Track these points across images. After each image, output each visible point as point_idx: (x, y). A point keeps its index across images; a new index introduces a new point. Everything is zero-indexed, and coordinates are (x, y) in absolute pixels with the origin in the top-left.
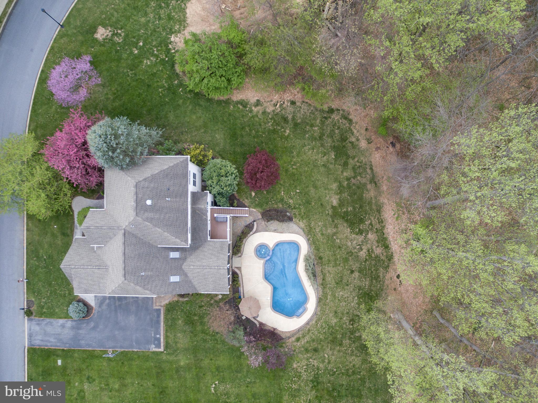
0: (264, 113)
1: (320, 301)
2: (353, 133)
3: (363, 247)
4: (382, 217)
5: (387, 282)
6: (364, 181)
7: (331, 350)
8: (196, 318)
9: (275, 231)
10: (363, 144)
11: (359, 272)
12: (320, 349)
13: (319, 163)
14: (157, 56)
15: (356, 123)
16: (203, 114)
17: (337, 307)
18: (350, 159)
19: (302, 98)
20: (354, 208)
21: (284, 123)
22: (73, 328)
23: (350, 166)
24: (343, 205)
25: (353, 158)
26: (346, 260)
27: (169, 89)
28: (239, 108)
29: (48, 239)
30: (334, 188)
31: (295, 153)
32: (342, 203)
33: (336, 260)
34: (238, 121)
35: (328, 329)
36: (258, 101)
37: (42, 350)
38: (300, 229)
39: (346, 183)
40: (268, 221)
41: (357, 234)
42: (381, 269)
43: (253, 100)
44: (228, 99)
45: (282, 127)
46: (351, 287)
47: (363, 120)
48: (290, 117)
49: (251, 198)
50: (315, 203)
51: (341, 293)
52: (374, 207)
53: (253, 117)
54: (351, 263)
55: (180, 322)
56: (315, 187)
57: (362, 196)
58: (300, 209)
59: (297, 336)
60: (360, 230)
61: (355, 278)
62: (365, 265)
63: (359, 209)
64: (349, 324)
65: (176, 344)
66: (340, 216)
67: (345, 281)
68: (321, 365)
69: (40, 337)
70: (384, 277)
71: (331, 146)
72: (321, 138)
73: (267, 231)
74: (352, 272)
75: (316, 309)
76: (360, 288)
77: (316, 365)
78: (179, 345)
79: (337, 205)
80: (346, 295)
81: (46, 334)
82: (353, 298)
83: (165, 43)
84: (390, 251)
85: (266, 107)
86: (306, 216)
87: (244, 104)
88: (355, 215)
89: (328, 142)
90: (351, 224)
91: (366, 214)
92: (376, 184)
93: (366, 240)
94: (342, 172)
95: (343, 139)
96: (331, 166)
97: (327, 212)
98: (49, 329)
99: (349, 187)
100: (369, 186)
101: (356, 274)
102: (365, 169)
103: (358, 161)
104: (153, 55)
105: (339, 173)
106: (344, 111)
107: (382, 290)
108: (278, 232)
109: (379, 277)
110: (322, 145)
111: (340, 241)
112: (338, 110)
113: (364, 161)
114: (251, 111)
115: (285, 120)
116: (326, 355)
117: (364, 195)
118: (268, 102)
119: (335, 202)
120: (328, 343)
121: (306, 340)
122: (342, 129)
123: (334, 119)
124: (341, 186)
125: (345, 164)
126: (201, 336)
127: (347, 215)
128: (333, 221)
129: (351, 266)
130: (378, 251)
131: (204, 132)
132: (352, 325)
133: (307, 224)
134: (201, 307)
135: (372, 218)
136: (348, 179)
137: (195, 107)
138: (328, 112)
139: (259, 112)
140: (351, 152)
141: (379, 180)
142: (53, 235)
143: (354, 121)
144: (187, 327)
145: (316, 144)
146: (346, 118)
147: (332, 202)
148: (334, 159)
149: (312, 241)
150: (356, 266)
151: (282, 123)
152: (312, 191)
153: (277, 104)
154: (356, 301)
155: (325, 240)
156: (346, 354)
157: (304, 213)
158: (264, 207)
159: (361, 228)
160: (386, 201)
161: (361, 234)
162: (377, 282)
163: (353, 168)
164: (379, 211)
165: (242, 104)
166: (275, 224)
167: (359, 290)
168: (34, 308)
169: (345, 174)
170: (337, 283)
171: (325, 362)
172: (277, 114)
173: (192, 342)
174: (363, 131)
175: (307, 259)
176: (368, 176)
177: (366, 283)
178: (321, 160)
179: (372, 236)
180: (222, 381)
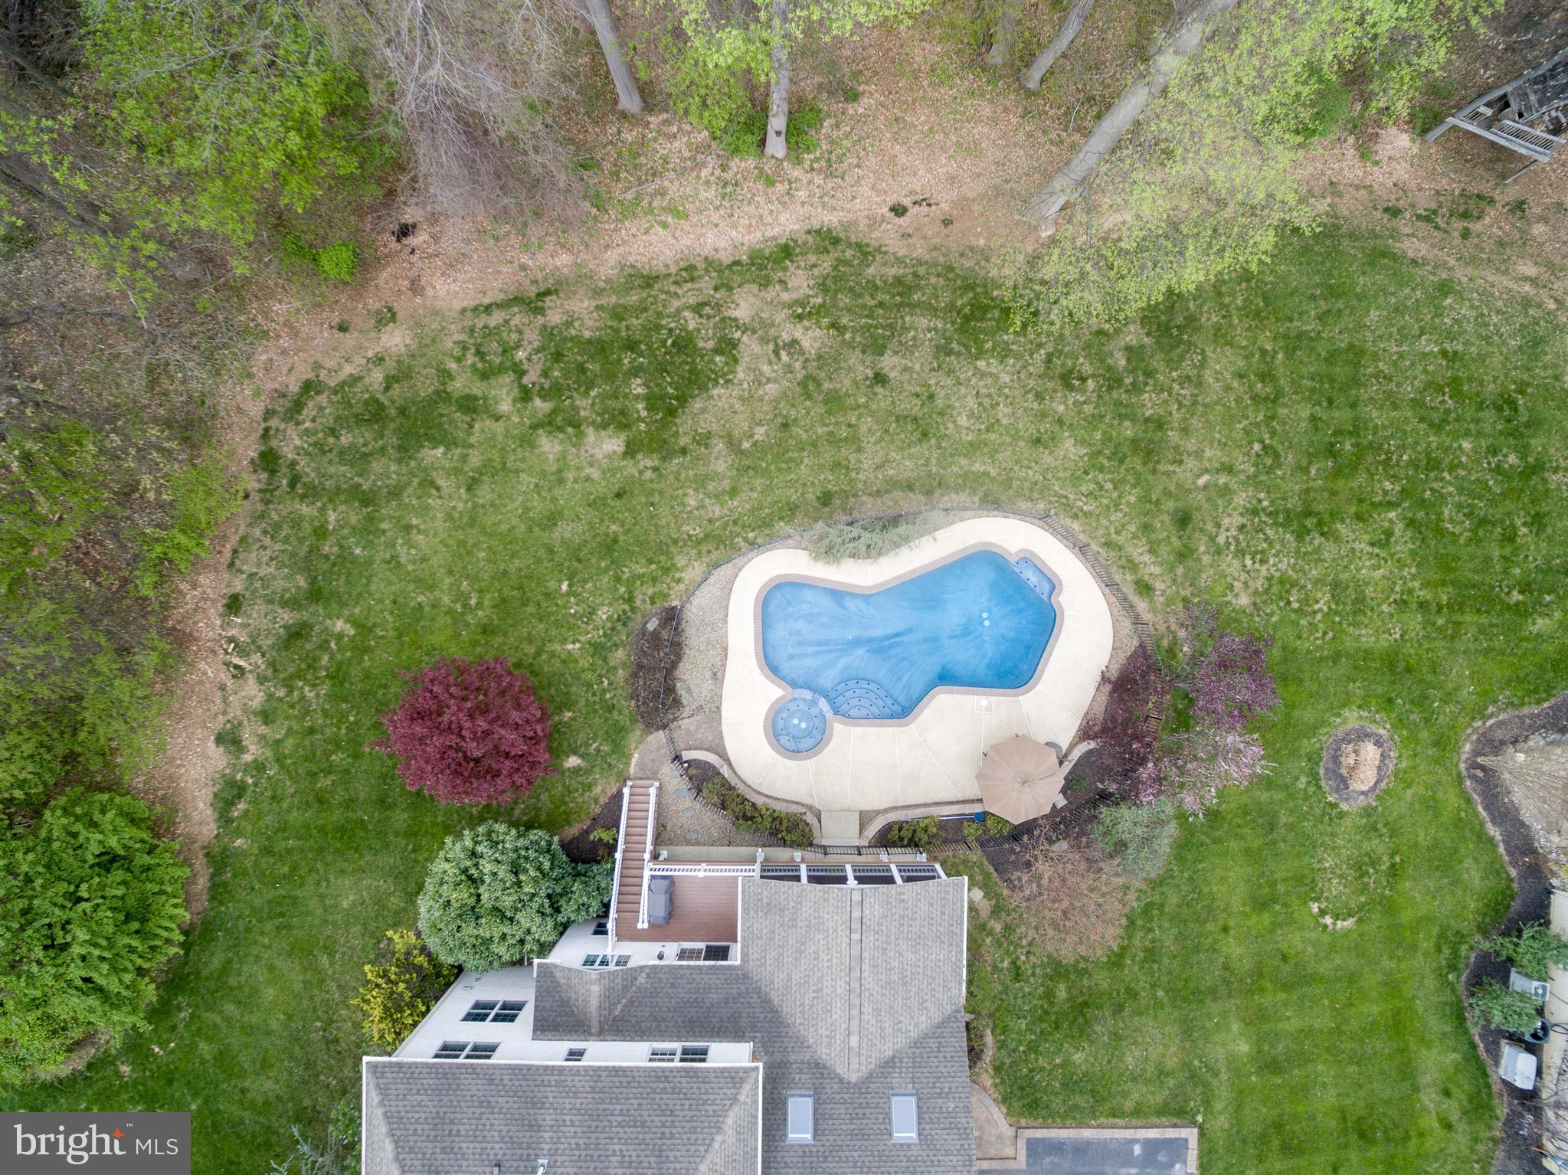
0: (266, 716)
1: (993, 503)
2: (355, 379)
3: (785, 337)
4: (673, 270)
5: (920, 251)
6: (532, 337)
7: (1181, 462)
8: (1062, 992)
9: (717, 676)
10: (395, 340)
11: (880, 351)
12: (1180, 505)
13: (460, 506)
15: (317, 366)
16: (258, 958)
17: (1016, 437)
18: (450, 389)
19: (216, 571)
20: (636, 371)
21: (308, 637)
23: (477, 389)
24: (622, 413)
25: (446, 375)
26: (834, 402)
28: (246, 812)
30: (558, 448)
31: (421, 598)
32: (617, 419)
33: (833, 440)
34: (295, 817)
35: (1101, 470)
36: (220, 739)
38: (712, 579)
39: (538, 402)
40: (677, 703)
41: (736, 361)
42: (871, 270)
43: (217, 758)
44: (207, 855)
45: (324, 646)
46: (940, 383)
47: (309, 339)
48: (287, 617)
49: (589, 772)
50: (613, 520)
51: (963, 421)
52: (633, 298)
53: (279, 760)
54: (847, 382)
55: (1078, 1057)
56: (552, 520)
57: (589, 341)
58: (635, 577)
59: (1129, 590)
60: (717, 351)
61: (905, 369)
62: (854, 330)
63: (641, 355)
64: (1083, 391)
65: (1168, 1075)
66: (664, 424)
67: (915, 407)
68: (1241, 499)
70: (899, 261)
71: (400, 461)
72: (367, 499)
73: (718, 708)
74: (880, 379)
75: (1022, 515)
76: (943, 350)
77: (1241, 520)
78: (1172, 1063)
79: (623, 437)
80: (971, 401)
82: (983, 375)
84: (802, 238)
85: (245, 709)
87: (230, 793)
88: (662, 369)
89: (385, 470)
90: (696, 382)
91: (658, 327)
92: (548, 292)
93: (759, 328)
94: (498, 418)
95: (374, 414)
96: (475, 459)
97: (648, 475)
99: (554, 392)
100: (555, 317)
101: (889, 362)
102: (489, 332)
103: (459, 360)
105: (499, 428)
106: (268, 414)
107: (950, 268)
108: (724, 666)
109: (899, 280)
110: (395, 492)
111: (760, 424)
112: (266, 435)
113: (457, 337)
114: (259, 767)
115: (296, 634)
116: (1201, 482)
117: (587, 334)
118: (225, 700)
119: (612, 444)
120: (1154, 472)
121: (1146, 558)
122: (338, 418)
123: (298, 450)
124: (549, 424)
125: (470, 405)
126: (1131, 969)
127: (663, 397)
128: (684, 451)
129: (856, 384)
130: (800, 282)
131: (331, 955)
132: (1083, 380)
133: (693, 552)
134: (1017, 974)
135: (676, 304)
136: (525, 395)
137: (231, 989)
138: (273, 472)
139: (263, 737)
140: (425, 386)
141: (535, 282)
143: (311, 375)
144: (1098, 1028)
145: (391, 517)
146: (298, 405)
147: (610, 456)
148: (448, 449)
150: (859, 366)
151: (308, 646)
152: (565, 531)
153: (237, 667)
154: (994, 365)
155: (758, 482)
156: (1194, 403)
157: (651, 562)
158: (624, 720)
159: (711, 345)
160: (612, 256)
161: (734, 344)
162: (918, 287)
163: (484, 376)
164: (649, 281)
165: (230, 803)
166: (691, 677)
167: (949, 353)
169: (505, 407)
170: (925, 434)
171: (1226, 486)
172: (273, 664)
173: (1159, 1005)
174: (349, 340)
175: (829, 552)
176: (516, 321)
177: (922, 326)
178: (452, 496)
179: (744, 306)
180: (1307, 885)
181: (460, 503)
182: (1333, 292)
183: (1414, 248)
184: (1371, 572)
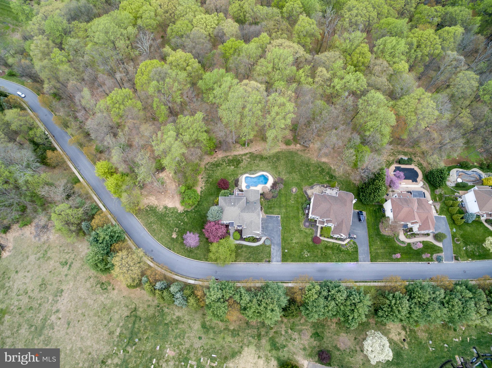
0: (205, 186)
1: (263, 171)
2: (212, 162)
3: (247, 160)
4: (238, 155)
5: (258, 154)
6: (227, 159)
7: (279, 169)
9: (241, 183)
10: (216, 159)
12: (279, 172)
14: (184, 217)
17: (265, 167)
18: (220, 163)
19: (201, 176)
20: (235, 162)
22: (274, 246)
26: (251, 164)
27: (195, 213)
28: (203, 193)
29: (243, 253)
31: (217, 178)
32: (234, 165)
33: (251, 167)
34: (207, 193)
35: (272, 169)
37: (283, 257)
38: (241, 176)
40: (238, 185)
41: (243, 161)
42: (254, 155)
43: (201, 189)
44: (200, 196)
45: (209, 181)
46: (259, 163)
47: (208, 159)
49: (231, 190)
50: (233, 172)
53: (206, 189)
55: (271, 210)
56: (228, 172)
58: (235, 176)
59: (274, 177)
60: (241, 161)
62: (252, 159)
64: (271, 163)
65: (278, 212)
66: (237, 166)
67: (257, 165)
68: (284, 171)
69: (278, 258)
70: (256, 154)
72: (213, 171)
73: (241, 185)
75: (266, 172)
76: (259, 161)
77: (284, 173)
80: (262, 164)
81: (276, 256)
82: (263, 162)
83: (181, 214)
84: (248, 153)
85: (203, 185)
86: (237, 175)
87: (201, 192)
88: (237, 162)
89: (215, 169)
90: (240, 163)
91: (237, 159)
92: (228, 156)
93: (245, 159)
95: (214, 164)
96: (222, 168)
97: (236, 169)
98: (275, 254)
99: (228, 163)
101: (255, 161)
102: (223, 159)
103: (221, 161)
104: (184, 218)
105: (224, 166)
106: (205, 164)
107: (260, 155)
109: (256, 156)
111: (245, 166)
112: (205, 166)
113: (221, 159)
114: (204, 190)
115: (207, 180)
116: (281, 170)
117: (231, 159)
118: (201, 185)
119: (233, 167)
120: (277, 169)
121: (276, 175)
122: (211, 165)
123: (207, 167)
124: (228, 166)
125: (222, 164)
126: (275, 205)
127: (237, 164)
128: (239, 168)
130: (248, 156)
133: (240, 174)
135: (238, 157)
136: (226, 164)
138: (205, 169)
139: (204, 188)
140: (218, 163)
142: (242, 252)
143: (208, 162)
145: (215, 172)
146: (207, 164)
148: (220, 167)
149: (245, 173)
150: (253, 162)
152: (229, 173)
153: (202, 182)
155: (245, 170)
156: (280, 164)
158: (234, 186)
160: (233, 154)
162: (258, 156)
163: (223, 162)
164: (236, 156)
166: (239, 183)
168: (268, 260)
169: (224, 164)
172: (205, 182)
173: (277, 207)
174: (212, 159)
175: (250, 174)
176: (225, 158)
177: (258, 159)
178: (220, 171)
179: (244, 157)
180: (290, 199)
181: (221, 171)
182: (292, 156)
183: (299, 153)
184: (296, 177)
